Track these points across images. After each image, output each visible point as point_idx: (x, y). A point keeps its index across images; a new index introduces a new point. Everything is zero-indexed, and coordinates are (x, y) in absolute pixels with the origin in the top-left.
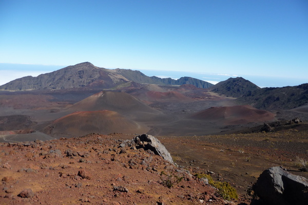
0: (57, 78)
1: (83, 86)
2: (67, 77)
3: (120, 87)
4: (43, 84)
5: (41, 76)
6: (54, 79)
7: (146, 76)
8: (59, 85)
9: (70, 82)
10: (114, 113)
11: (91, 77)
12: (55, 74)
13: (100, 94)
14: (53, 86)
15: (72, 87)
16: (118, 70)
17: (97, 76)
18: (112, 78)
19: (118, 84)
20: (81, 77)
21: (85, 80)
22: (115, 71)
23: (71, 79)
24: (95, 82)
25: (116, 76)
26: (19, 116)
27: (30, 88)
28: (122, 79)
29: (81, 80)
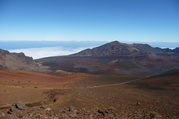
0: (102, 49)
1: (113, 54)
2: (106, 49)
3: (132, 55)
4: (95, 52)
5: (94, 49)
6: (100, 50)
7: (152, 47)
8: (102, 53)
9: (107, 52)
10: (118, 69)
11: (118, 49)
12: (100, 48)
13: (117, 60)
14: (99, 54)
15: (108, 54)
16: (134, 44)
17: (121, 49)
18: (129, 49)
19: (132, 53)
20: (113, 49)
21: (115, 51)
22: (132, 45)
23: (108, 50)
24: (119, 52)
25: (131, 49)
26: (84, 68)
27: (89, 55)
28: (135, 50)
29: (113, 50)
